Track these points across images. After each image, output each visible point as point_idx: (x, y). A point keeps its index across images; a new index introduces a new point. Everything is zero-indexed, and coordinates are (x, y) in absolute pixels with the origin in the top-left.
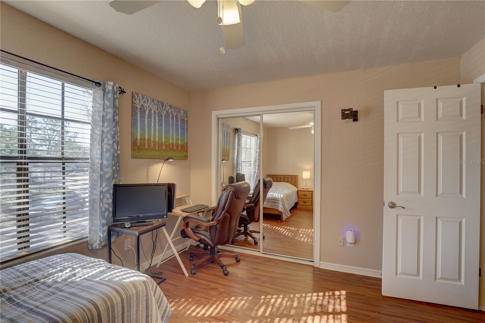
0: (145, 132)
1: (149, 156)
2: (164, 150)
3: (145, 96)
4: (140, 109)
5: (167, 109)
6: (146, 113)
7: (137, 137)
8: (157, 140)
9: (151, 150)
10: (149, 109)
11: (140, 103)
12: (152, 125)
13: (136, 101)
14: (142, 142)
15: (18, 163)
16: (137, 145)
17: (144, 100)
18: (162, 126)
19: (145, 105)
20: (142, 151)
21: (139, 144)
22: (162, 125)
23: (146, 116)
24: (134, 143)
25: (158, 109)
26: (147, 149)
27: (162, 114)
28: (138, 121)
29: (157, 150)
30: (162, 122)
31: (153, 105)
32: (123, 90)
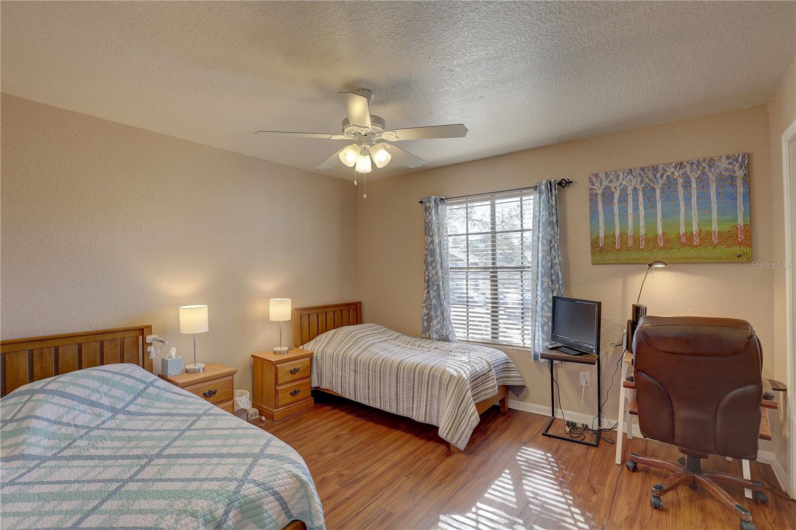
0: (614, 225)
1: (623, 260)
2: (662, 248)
3: (611, 172)
4: (603, 194)
5: (668, 173)
6: (615, 196)
7: (599, 235)
8: (642, 231)
9: (629, 250)
10: (621, 188)
11: (601, 186)
12: (630, 210)
13: (594, 185)
14: (609, 240)
15: (491, 272)
16: (598, 247)
17: (609, 179)
18: (655, 208)
19: (612, 185)
20: (609, 254)
21: (603, 244)
22: (654, 206)
23: (616, 201)
24: (595, 244)
25: (642, 182)
26: (618, 250)
27: (655, 186)
28: (600, 213)
29: (642, 250)
30: (656, 200)
31: (630, 179)
32: (568, 181)
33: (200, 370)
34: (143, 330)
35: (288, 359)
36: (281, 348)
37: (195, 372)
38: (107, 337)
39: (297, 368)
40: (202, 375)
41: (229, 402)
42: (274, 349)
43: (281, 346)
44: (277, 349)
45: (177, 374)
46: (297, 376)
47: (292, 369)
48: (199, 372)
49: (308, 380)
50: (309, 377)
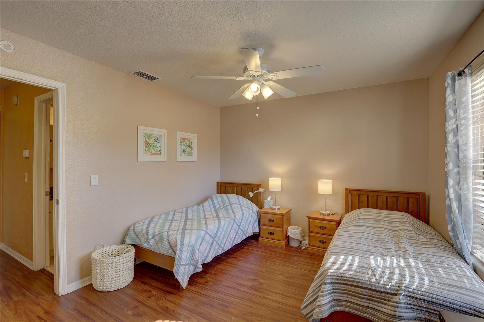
33: (276, 209)
34: (258, 185)
35: (318, 218)
36: (325, 211)
37: (274, 209)
38: (248, 186)
39: (324, 226)
40: (277, 212)
41: (280, 229)
42: (321, 211)
43: (325, 210)
44: (323, 212)
45: (268, 208)
46: (324, 231)
47: (321, 225)
48: (276, 210)
49: (330, 237)
50: (332, 236)
